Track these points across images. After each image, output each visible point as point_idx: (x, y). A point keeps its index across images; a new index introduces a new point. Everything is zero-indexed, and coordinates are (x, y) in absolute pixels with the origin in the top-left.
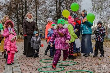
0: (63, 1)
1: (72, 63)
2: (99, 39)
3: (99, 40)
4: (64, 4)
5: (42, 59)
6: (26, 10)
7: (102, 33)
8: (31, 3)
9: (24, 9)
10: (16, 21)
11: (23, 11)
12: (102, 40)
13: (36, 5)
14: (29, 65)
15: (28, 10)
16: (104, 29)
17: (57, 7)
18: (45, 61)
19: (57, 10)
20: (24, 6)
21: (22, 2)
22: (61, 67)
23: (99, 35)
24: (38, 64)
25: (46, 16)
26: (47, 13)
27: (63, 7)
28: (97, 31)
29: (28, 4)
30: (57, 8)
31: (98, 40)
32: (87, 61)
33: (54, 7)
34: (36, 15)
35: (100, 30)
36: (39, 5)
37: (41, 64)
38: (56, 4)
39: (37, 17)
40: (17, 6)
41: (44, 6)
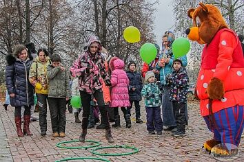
0: (111, 9)
1: (128, 150)
2: (175, 96)
3: (176, 98)
4: (113, 16)
5: (63, 142)
6: (28, 28)
7: (180, 83)
8: (39, 14)
9: (24, 28)
10: (6, 53)
11: (21, 32)
12: (181, 98)
13: (51, 18)
14: (33, 155)
15: (32, 30)
16: (185, 75)
17: (97, 23)
18: (69, 145)
19: (97, 29)
20: (24, 20)
21: (19, 11)
22: (104, 158)
23: (175, 88)
24: (53, 152)
25: (74, 42)
26: (75, 36)
27: (111, 24)
28: (171, 79)
29: (32, 16)
30: (97, 26)
31: (174, 99)
32: (162, 146)
33: (92, 22)
34: (52, 40)
35: (176, 77)
36: (58, 18)
37: (60, 151)
38: (96, 16)
39: (52, 44)
40: (8, 19)
41: (68, 20)
